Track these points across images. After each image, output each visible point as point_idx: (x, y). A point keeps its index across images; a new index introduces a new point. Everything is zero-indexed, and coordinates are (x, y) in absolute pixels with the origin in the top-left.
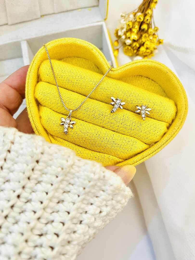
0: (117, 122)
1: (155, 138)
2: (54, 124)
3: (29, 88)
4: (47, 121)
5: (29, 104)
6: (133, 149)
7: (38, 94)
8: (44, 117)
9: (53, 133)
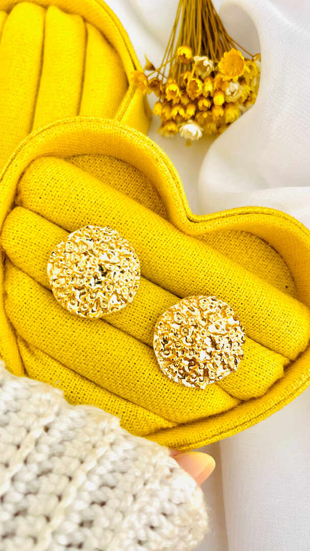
2: (34, 320)
6: (204, 408)
8: (13, 297)
9: (29, 339)
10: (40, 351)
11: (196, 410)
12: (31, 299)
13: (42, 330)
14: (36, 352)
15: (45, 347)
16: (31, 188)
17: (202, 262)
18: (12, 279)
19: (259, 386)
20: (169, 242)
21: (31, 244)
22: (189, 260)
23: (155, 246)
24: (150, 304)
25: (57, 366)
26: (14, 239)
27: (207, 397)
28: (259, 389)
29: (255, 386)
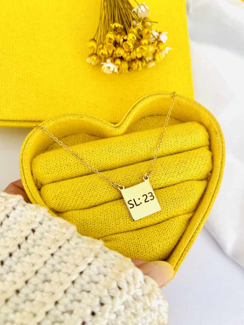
1: (208, 167)
2: (93, 224)
6: (196, 193)
11: (194, 197)
13: (101, 224)
15: (109, 231)
16: (41, 173)
17: (137, 139)
19: (207, 164)
20: (117, 143)
27: (193, 188)
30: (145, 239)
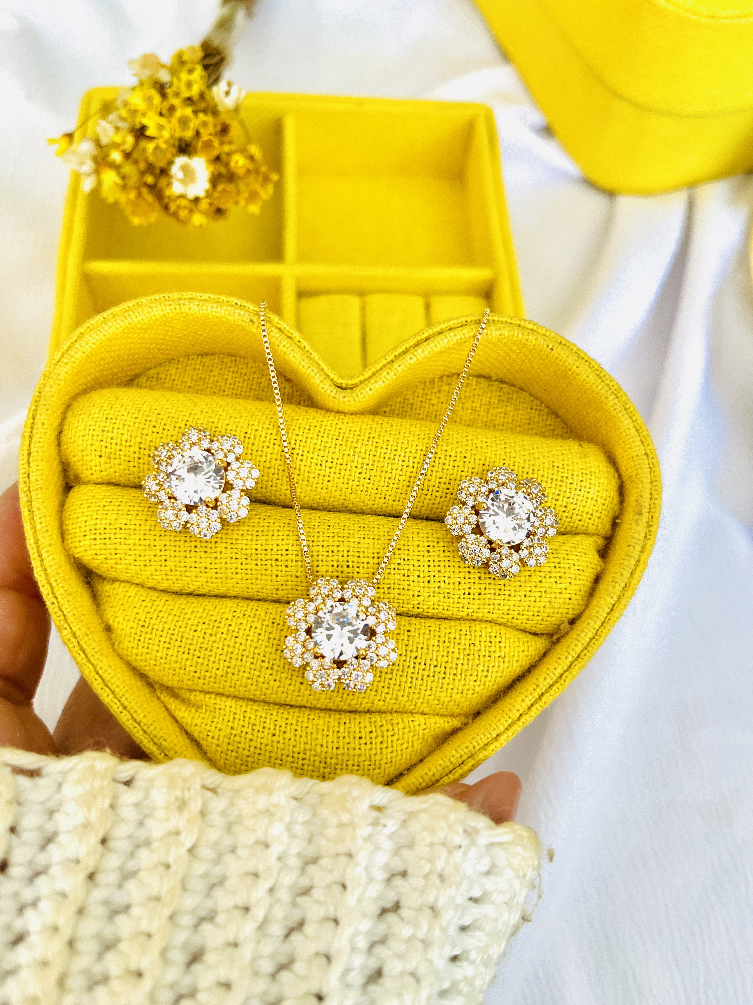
0: (411, 578)
1: (568, 606)
2: (167, 645)
3: (39, 527)
4: (137, 637)
5: (52, 587)
6: (496, 669)
7: (78, 539)
8: (121, 626)
9: (173, 680)
10: (198, 693)
11: (483, 679)
12: (149, 616)
13: (186, 656)
14: (192, 697)
15: (201, 681)
16: (81, 448)
17: (390, 443)
18: (109, 599)
19: (569, 596)
20: (326, 435)
21: (115, 531)
22: (369, 447)
23: (306, 450)
24: (337, 544)
25: (233, 706)
26: (85, 536)
27: (492, 649)
28: (571, 601)
29: (563, 600)
30: (293, 742)
